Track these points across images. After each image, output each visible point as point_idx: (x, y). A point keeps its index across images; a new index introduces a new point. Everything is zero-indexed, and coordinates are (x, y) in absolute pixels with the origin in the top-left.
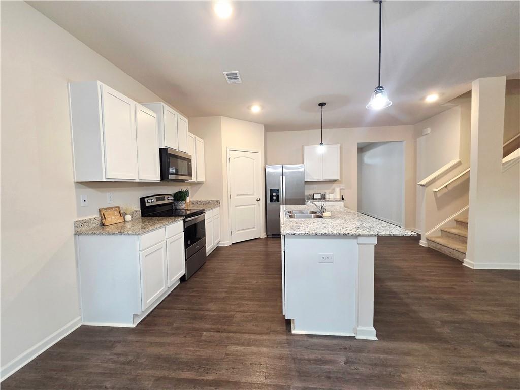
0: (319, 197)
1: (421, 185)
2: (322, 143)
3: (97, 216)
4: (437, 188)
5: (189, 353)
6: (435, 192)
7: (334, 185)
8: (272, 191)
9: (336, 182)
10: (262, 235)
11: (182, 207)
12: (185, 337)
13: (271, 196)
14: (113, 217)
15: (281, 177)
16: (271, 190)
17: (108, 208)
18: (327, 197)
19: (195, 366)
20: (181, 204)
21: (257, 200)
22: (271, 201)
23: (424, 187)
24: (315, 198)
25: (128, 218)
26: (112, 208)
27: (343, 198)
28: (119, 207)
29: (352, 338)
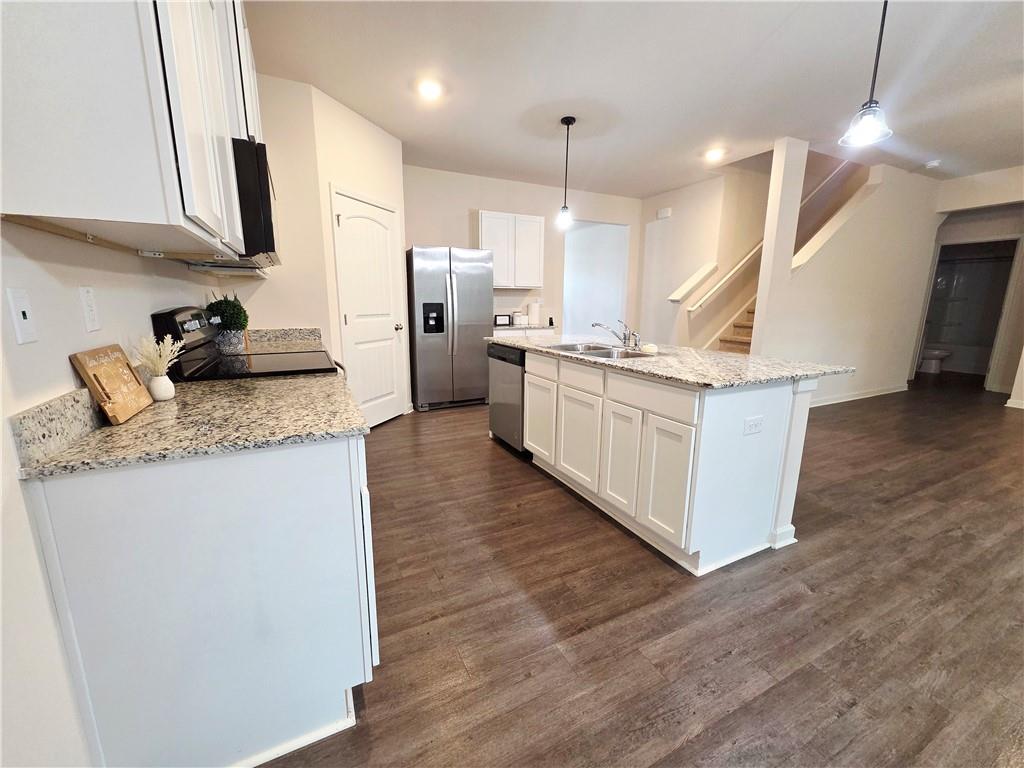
0: (506, 320)
1: (673, 301)
2: (565, 207)
4: (693, 305)
5: (590, 705)
6: (689, 311)
7: (527, 299)
8: (428, 308)
9: (531, 292)
10: (407, 408)
11: (241, 348)
12: (528, 676)
13: (426, 319)
14: (124, 389)
15: (448, 276)
16: (425, 305)
18: (517, 321)
19: (639, 724)
20: (235, 340)
21: (397, 329)
22: (428, 329)
23: (676, 304)
24: (498, 323)
27: (551, 323)
29: (769, 551)
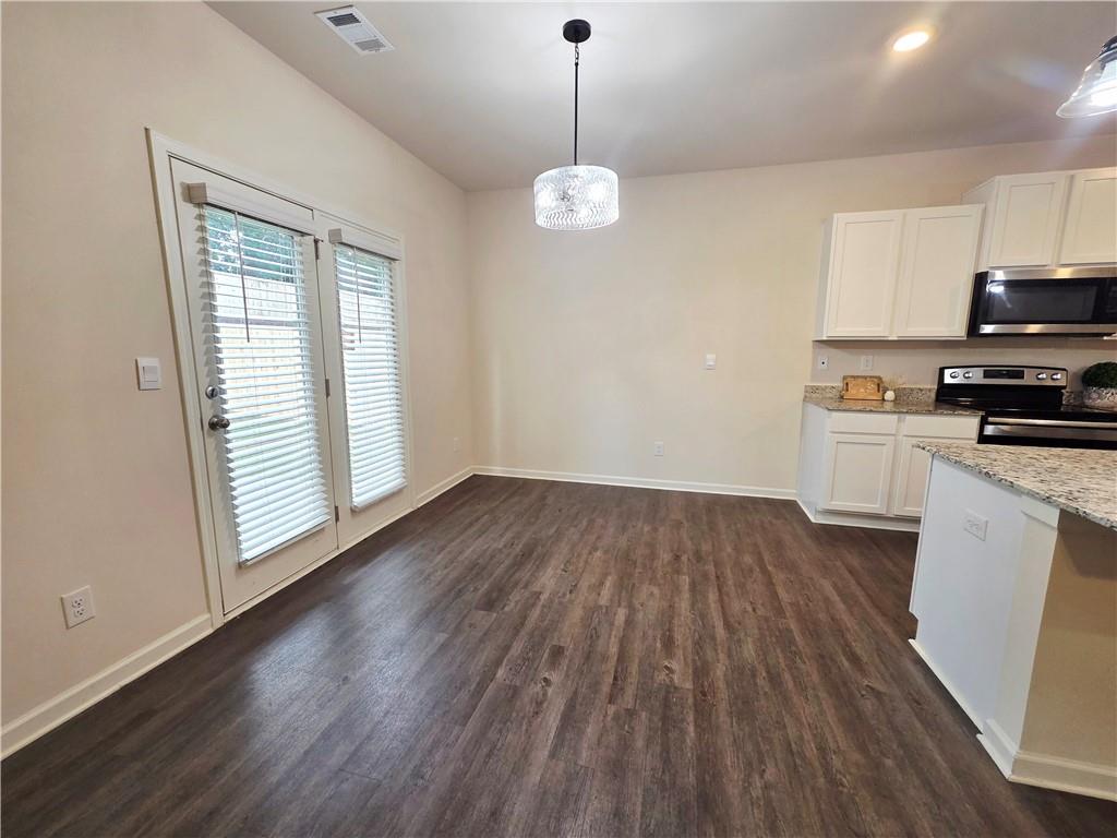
3: (839, 384)
14: (862, 390)
17: (858, 377)
25: (890, 395)
26: (865, 378)
28: (880, 378)
